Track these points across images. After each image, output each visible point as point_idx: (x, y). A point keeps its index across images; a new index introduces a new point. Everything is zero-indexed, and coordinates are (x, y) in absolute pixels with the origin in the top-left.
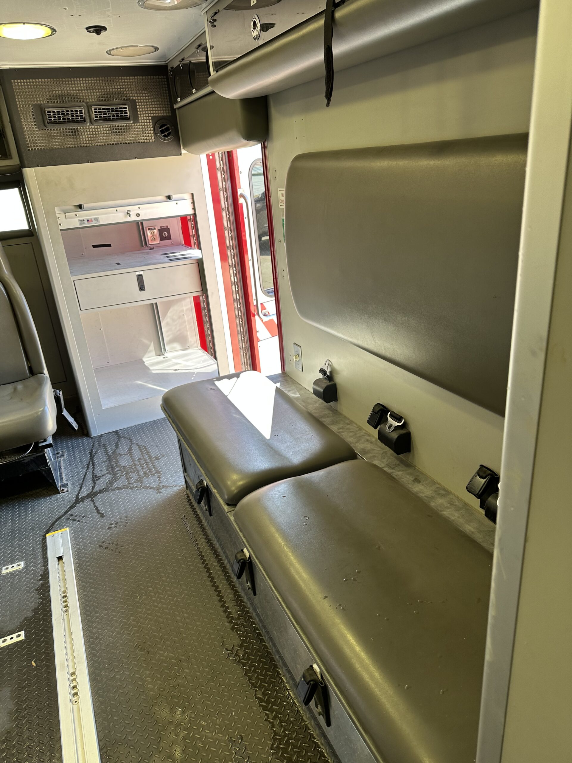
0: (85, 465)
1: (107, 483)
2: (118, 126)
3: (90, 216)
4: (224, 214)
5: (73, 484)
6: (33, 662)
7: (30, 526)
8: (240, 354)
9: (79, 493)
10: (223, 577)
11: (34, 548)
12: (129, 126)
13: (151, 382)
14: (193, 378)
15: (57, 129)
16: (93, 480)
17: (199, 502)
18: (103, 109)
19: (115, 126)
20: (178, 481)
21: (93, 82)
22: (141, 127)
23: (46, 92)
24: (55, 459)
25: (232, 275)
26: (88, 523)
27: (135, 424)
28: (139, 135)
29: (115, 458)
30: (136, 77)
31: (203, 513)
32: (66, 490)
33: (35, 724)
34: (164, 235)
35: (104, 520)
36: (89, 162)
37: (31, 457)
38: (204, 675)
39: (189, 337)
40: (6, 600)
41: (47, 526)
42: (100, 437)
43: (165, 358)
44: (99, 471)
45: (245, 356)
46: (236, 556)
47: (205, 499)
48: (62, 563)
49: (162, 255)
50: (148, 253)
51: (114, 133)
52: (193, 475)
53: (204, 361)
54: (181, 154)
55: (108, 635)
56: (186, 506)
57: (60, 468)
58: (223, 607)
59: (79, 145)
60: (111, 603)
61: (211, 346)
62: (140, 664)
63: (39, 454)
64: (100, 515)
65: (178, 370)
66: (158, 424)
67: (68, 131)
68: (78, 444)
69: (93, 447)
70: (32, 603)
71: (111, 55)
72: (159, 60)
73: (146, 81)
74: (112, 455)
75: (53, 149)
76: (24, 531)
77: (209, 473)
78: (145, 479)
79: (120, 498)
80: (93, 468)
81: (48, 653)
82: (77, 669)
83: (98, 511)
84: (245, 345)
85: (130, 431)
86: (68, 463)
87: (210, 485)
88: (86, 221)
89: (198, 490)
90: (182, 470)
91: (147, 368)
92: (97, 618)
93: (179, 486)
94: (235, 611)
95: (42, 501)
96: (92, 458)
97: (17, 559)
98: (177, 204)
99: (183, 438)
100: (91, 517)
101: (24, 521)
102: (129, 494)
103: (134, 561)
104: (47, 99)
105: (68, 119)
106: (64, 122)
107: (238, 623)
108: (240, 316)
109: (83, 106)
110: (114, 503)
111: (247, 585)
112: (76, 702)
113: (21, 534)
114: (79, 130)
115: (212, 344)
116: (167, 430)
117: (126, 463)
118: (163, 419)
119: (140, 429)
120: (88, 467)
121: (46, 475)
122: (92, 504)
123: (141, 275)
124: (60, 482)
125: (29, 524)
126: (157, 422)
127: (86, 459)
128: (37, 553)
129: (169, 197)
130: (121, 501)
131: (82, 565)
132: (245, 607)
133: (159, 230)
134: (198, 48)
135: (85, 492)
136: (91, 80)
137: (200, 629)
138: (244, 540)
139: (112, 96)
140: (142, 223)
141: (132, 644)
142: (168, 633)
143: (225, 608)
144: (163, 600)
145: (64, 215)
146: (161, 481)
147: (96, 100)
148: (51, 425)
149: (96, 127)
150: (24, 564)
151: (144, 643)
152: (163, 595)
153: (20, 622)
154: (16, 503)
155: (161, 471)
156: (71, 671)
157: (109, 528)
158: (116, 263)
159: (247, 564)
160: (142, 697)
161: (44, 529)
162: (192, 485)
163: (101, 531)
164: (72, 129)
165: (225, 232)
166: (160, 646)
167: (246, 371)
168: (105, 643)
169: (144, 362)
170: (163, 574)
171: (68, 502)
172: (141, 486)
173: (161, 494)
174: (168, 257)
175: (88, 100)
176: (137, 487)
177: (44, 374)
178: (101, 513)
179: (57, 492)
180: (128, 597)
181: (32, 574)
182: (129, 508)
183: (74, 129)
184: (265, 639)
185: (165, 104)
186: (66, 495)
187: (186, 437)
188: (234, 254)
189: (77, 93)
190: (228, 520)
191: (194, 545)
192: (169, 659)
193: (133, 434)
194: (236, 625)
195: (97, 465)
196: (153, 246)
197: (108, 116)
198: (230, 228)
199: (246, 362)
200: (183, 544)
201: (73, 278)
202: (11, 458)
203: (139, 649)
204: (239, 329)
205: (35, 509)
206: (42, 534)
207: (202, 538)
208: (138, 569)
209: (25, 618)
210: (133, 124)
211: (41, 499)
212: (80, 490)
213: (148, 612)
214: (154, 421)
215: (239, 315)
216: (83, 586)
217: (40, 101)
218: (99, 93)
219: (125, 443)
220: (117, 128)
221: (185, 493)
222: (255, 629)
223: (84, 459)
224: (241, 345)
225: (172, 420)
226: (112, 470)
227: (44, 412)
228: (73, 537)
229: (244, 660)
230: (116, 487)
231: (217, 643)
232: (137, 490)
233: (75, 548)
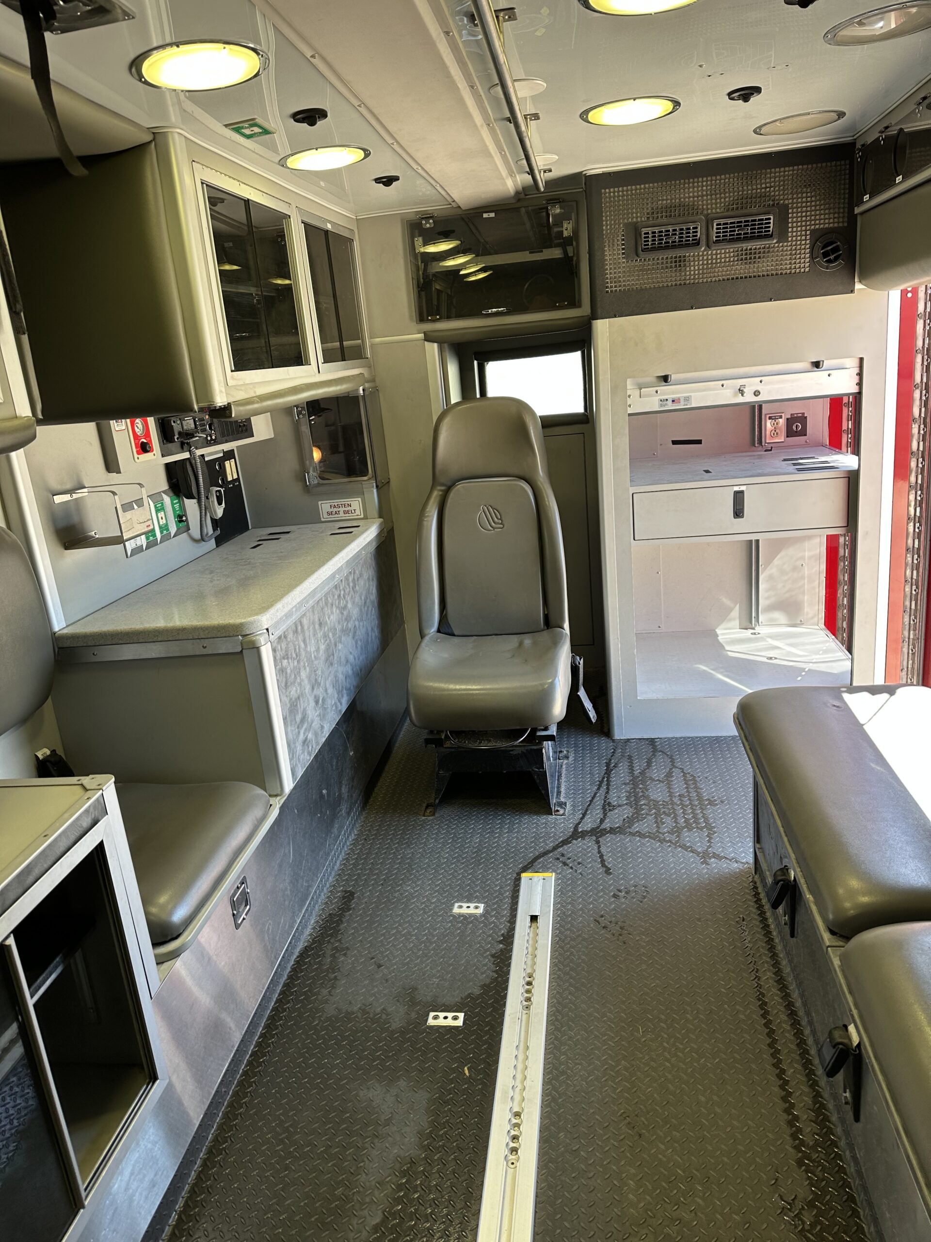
0: (596, 782)
1: (624, 820)
2: (751, 249)
3: (679, 392)
4: (917, 394)
5: (574, 806)
6: (466, 1068)
7: (503, 852)
8: (902, 651)
9: (579, 823)
10: (798, 1058)
11: (501, 888)
12: (769, 248)
13: (722, 670)
14: (799, 678)
15: (653, 259)
16: (604, 808)
17: (775, 906)
18: (731, 223)
19: (746, 250)
20: (742, 852)
21: (723, 181)
22: (789, 248)
23: (647, 204)
24: (555, 759)
25: (913, 504)
26: (585, 877)
27: (683, 735)
28: (784, 263)
29: (643, 782)
30: (796, 167)
31: (778, 925)
32: (562, 812)
33: (450, 1169)
34: (794, 428)
35: (610, 881)
36: (692, 308)
37: (522, 748)
38: (729, 1225)
39: (806, 605)
40: (451, 955)
41: (525, 860)
42: (626, 742)
43: (755, 634)
44: (615, 797)
45: (910, 655)
46: (830, 1033)
47: (787, 902)
48: (535, 927)
49: (785, 460)
50: (760, 457)
51: (742, 260)
52: (771, 852)
53: (826, 652)
54: (852, 291)
55: (581, 1076)
56: (750, 903)
57: (560, 776)
58: (789, 1115)
59: (682, 283)
60: (596, 1023)
61: (845, 625)
62: (623, 1149)
63: (535, 747)
64: (604, 869)
65: (776, 658)
66: (724, 744)
67: (669, 260)
68: (591, 745)
69: (612, 756)
70: (482, 974)
71: (761, 134)
72: (840, 136)
73: (812, 171)
74: (639, 777)
75: (641, 289)
76: (493, 858)
77: (802, 860)
78: (685, 833)
79: (641, 851)
80: (608, 789)
81: (490, 1065)
82: (526, 1110)
83: (603, 862)
84: (915, 635)
85: (674, 745)
86: (571, 771)
87: (802, 882)
88: (670, 402)
89: (776, 882)
90: (752, 836)
91: (722, 646)
92: (570, 1038)
93: (742, 863)
94: (809, 1131)
95: (526, 819)
96: (608, 772)
97: (477, 897)
98: (829, 375)
99: (765, 783)
100: (590, 868)
101: (496, 842)
102: (656, 850)
103: (644, 967)
104: (648, 214)
105: (672, 242)
106: (667, 248)
107: (811, 1157)
108: (914, 581)
109: (700, 221)
110: (630, 857)
111: (844, 1095)
112: (513, 1163)
113: (488, 860)
114: (687, 259)
115: (847, 624)
116: (737, 758)
117: (659, 796)
118: (733, 737)
119: (691, 745)
120: (600, 786)
121: (538, 781)
122: (596, 847)
123: (742, 492)
124: (557, 797)
125: (502, 848)
126: (722, 740)
127: (599, 771)
128: (504, 898)
129: (817, 365)
130: (640, 857)
131: (563, 941)
132: (830, 1131)
133: (788, 419)
134: (920, 103)
135: (588, 824)
136: (722, 179)
137: (739, 1136)
138: (855, 1012)
139: (749, 201)
140: (760, 407)
141: (616, 1108)
142: (680, 1116)
143: (791, 1116)
144: (680, 1054)
145: (638, 391)
146: (712, 845)
147: (722, 209)
148: (559, 708)
149: (714, 252)
150: (484, 909)
151: (637, 1115)
152: (682, 1044)
153: (462, 998)
154: (491, 811)
155: (714, 827)
156: (516, 1109)
157: (615, 896)
158: (705, 471)
159: (851, 1058)
160: (615, 1210)
161: (521, 863)
162: (766, 868)
163: (601, 897)
164: (676, 257)
165: (913, 426)
166: (661, 1134)
167: (906, 685)
168: (575, 1086)
169: (717, 636)
170: (688, 1008)
171: (561, 832)
172: (677, 842)
173: (709, 867)
174: (795, 464)
175: (709, 211)
176: (670, 841)
177: (563, 629)
178: (606, 867)
179: (549, 812)
180: (623, 1024)
181: (492, 929)
182: (653, 873)
183: (680, 257)
184: (862, 1213)
185: (839, 208)
186: (560, 819)
187: (769, 779)
188: (923, 466)
189: (694, 201)
190: (828, 962)
191: (752, 978)
192: (672, 1164)
193: (678, 751)
194: (807, 1160)
195: (613, 786)
196: (773, 445)
197: (737, 234)
198: (925, 419)
199: (910, 666)
200: (732, 968)
201: (632, 490)
202: (496, 742)
203: (626, 1122)
204: (908, 603)
205: (514, 829)
206: (517, 870)
207: (769, 970)
208: (649, 983)
209: (469, 994)
210: (776, 245)
211: (525, 816)
212: (582, 819)
213: (652, 1063)
214: (717, 738)
215: (912, 578)
216: (559, 977)
217: (637, 218)
218: (730, 197)
219: (663, 761)
220: (748, 252)
221: (750, 879)
222: (843, 1183)
223: (596, 771)
224: (906, 633)
225: (749, 745)
226: (635, 800)
227: (552, 686)
228: (558, 891)
229: (812, 1235)
230: (637, 832)
231: (764, 1176)
232: (670, 846)
233: (558, 910)
